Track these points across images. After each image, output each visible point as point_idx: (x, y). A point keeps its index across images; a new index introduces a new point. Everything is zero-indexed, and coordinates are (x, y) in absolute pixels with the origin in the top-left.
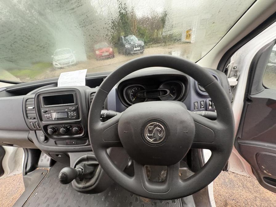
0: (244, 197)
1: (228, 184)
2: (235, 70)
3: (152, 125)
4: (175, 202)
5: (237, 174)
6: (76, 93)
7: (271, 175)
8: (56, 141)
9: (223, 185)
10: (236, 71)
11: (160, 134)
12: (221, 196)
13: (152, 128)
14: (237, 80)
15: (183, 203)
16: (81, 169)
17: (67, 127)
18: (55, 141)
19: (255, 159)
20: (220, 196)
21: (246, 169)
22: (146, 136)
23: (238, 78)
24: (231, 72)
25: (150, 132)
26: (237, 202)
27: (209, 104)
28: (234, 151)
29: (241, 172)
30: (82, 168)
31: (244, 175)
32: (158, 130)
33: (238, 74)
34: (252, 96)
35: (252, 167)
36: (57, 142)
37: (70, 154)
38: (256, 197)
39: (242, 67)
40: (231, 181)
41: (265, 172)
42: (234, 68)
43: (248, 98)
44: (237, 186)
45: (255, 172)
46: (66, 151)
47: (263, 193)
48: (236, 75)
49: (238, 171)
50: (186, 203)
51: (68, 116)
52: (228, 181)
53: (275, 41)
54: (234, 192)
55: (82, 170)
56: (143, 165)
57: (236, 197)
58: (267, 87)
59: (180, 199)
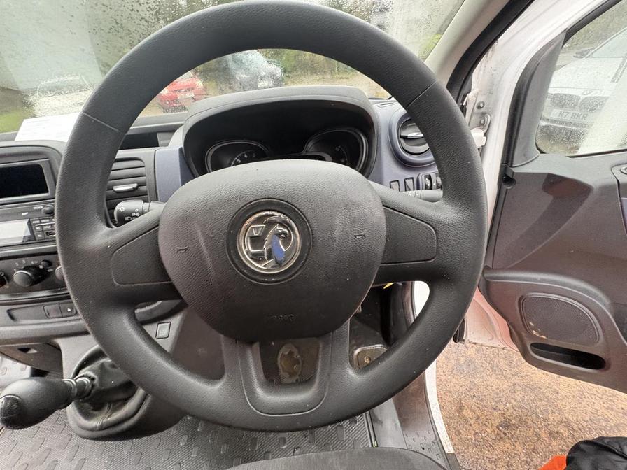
0: (494, 388)
1: (464, 367)
2: (482, 110)
3: (259, 220)
4: (356, 422)
5: (482, 345)
6: (49, 162)
7: (544, 337)
8: (13, 309)
9: (454, 372)
10: (483, 114)
11: (285, 246)
12: (451, 392)
13: (260, 229)
14: (485, 135)
15: (374, 420)
16: (89, 377)
17: (36, 267)
18: (8, 311)
19: (517, 308)
20: (449, 394)
21: (498, 334)
22: (244, 256)
23: (488, 129)
24: (473, 118)
25: (256, 241)
26: (482, 400)
27: (426, 185)
28: (478, 298)
29: (489, 340)
30: (92, 375)
31: (495, 345)
32: (279, 235)
33: (487, 119)
34: (515, 170)
35: (511, 328)
36: (15, 313)
37: (61, 342)
38: (514, 385)
39: (496, 101)
40: (470, 362)
41: (535, 332)
42: (479, 107)
43: (506, 175)
44: (482, 369)
45: (517, 337)
46: (48, 334)
47: (527, 376)
48: (482, 122)
49: (484, 340)
50: (380, 419)
51: (32, 232)
52: (464, 363)
53: (565, 34)
54: (476, 381)
55: (93, 379)
56: (251, 343)
57: (479, 390)
58: (545, 151)
59: (367, 412)
